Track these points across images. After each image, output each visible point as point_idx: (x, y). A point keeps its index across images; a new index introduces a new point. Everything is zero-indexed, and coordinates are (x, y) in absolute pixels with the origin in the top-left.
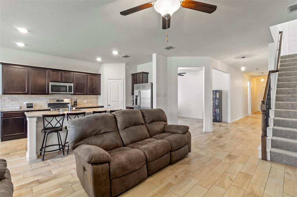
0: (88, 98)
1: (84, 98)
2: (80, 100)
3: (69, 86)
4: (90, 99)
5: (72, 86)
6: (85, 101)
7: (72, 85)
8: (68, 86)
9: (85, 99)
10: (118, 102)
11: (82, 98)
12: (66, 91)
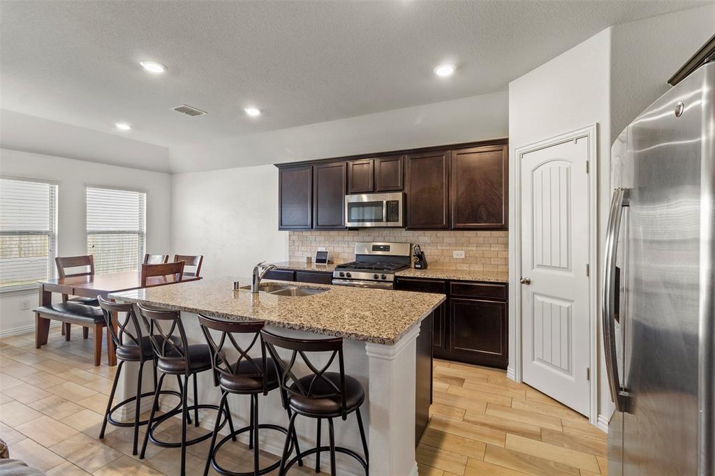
0: (469, 243)
1: (453, 240)
2: (440, 248)
3: (387, 202)
4: (478, 245)
5: (398, 201)
6: (459, 254)
7: (398, 196)
8: (385, 202)
9: (457, 245)
10: (567, 269)
11: (446, 240)
12: (381, 220)
